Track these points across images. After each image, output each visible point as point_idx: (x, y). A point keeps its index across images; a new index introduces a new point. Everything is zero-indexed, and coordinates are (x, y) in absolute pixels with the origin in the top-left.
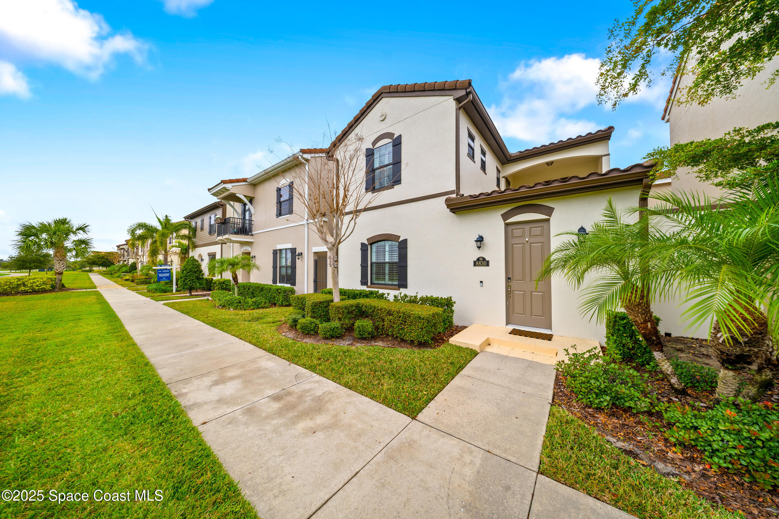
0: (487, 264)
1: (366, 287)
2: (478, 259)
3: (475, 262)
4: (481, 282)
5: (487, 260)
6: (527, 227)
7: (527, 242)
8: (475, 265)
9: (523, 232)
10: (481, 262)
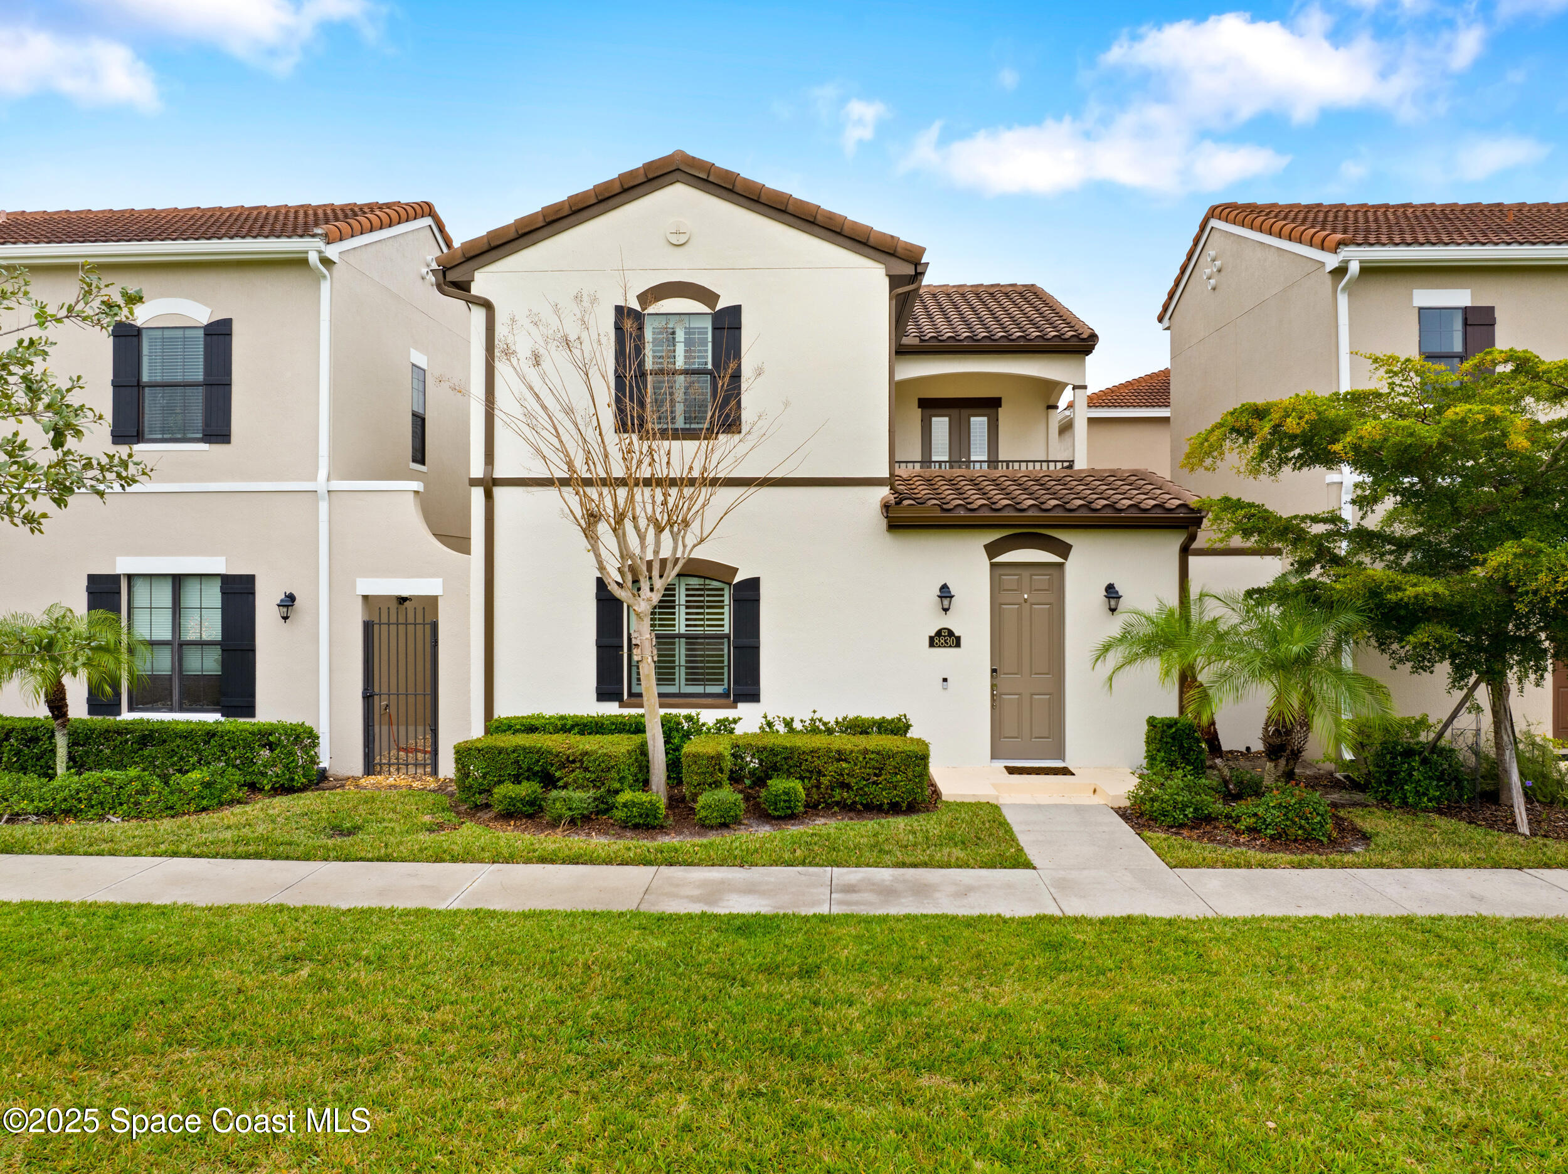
0: (957, 643)
1: (616, 704)
2: (939, 633)
3: (931, 639)
4: (945, 680)
5: (957, 634)
6: (1026, 573)
7: (1026, 601)
8: (932, 643)
9: (1019, 582)
10: (945, 638)
